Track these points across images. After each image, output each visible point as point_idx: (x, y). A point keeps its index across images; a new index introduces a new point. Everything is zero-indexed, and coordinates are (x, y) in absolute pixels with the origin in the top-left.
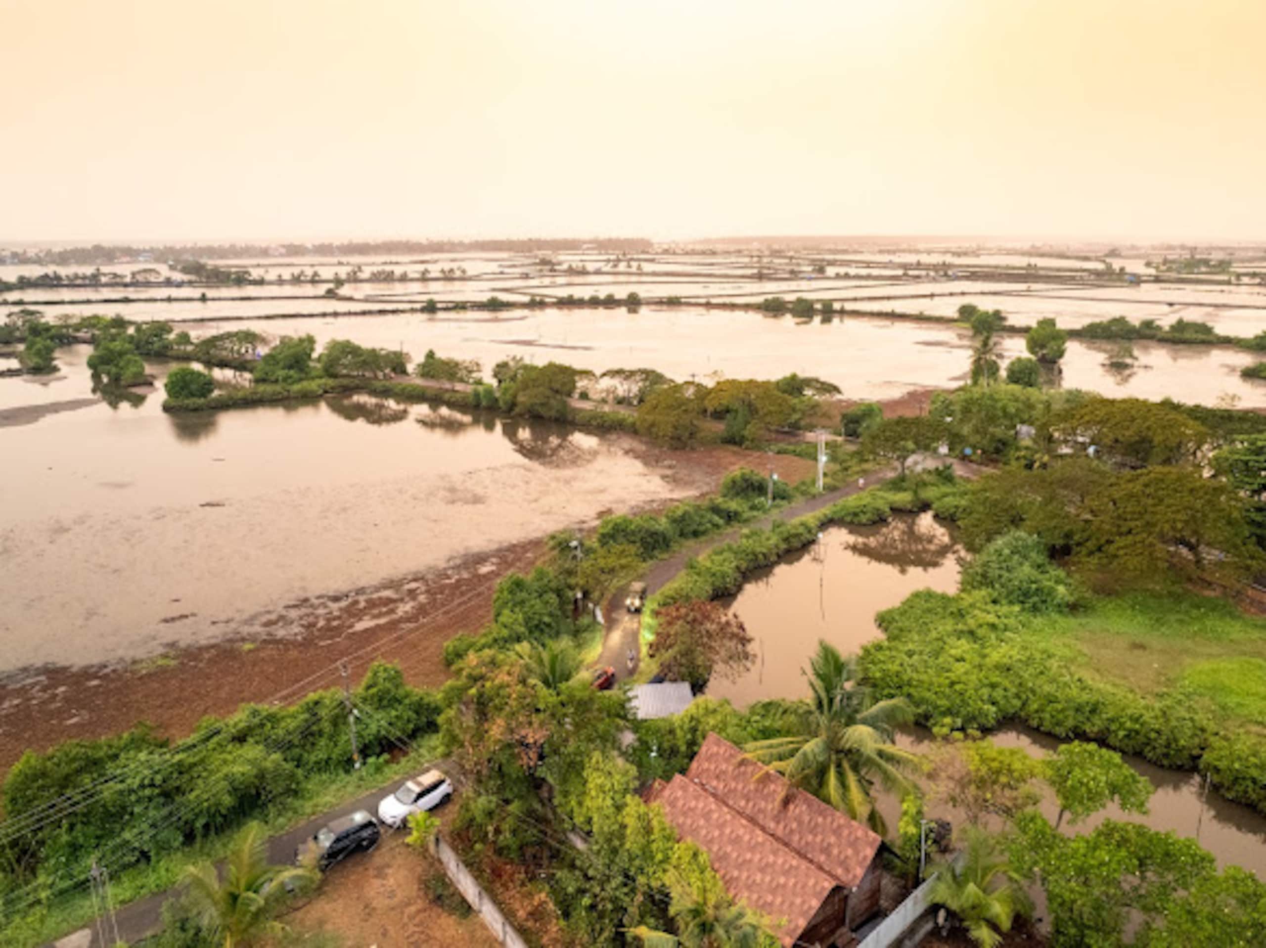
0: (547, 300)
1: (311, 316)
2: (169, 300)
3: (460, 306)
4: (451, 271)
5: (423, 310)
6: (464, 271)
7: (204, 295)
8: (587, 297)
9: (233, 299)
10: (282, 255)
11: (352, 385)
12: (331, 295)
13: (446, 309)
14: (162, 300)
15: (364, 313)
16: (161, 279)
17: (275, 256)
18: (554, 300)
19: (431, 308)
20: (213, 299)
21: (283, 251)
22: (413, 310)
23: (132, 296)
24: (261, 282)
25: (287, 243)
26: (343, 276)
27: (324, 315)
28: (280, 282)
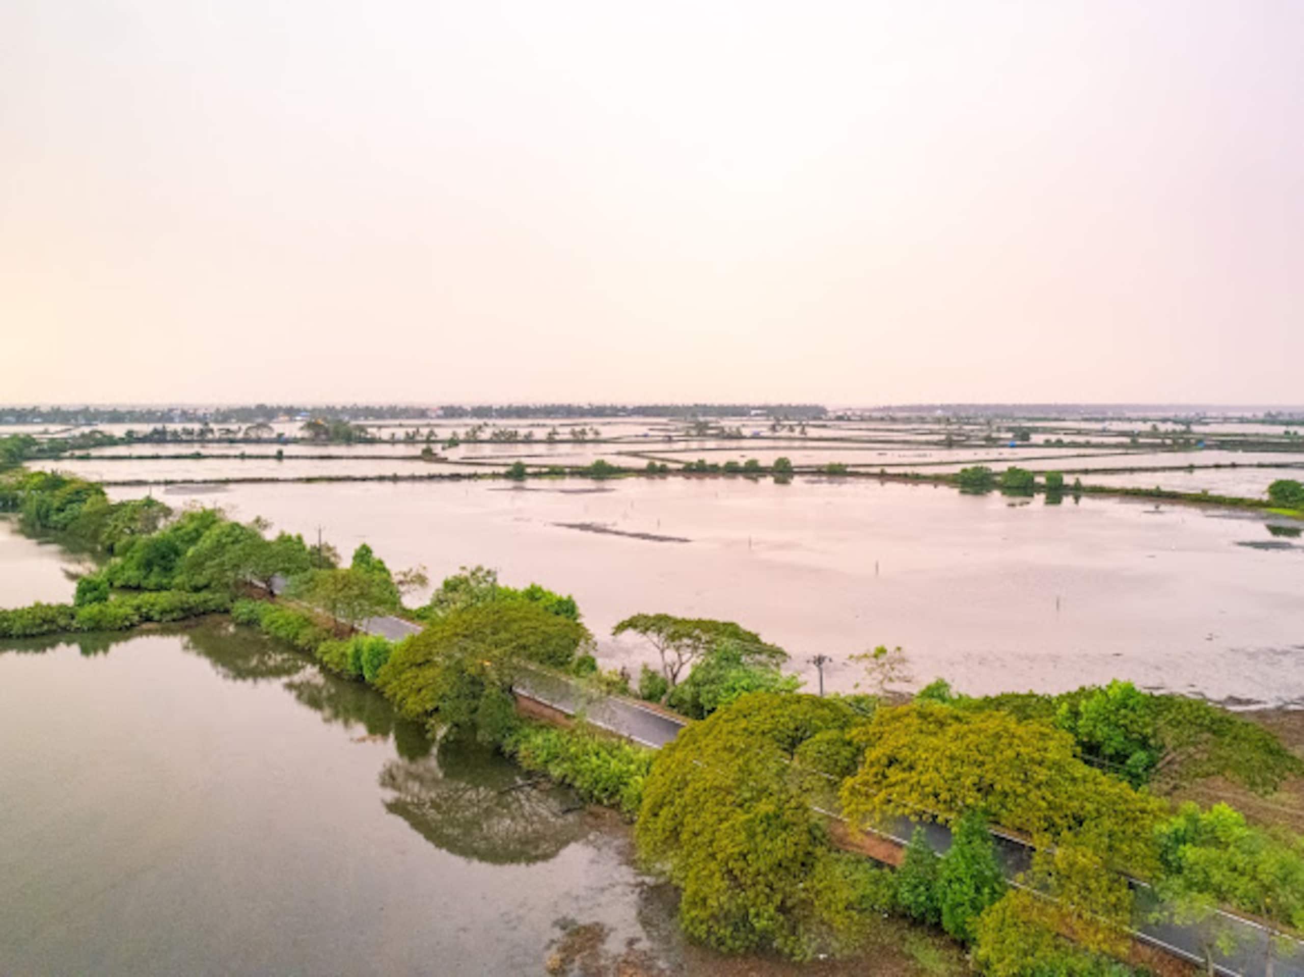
0: (671, 466)
1: (364, 479)
2: (243, 457)
3: (556, 472)
4: (583, 432)
5: (507, 476)
6: (597, 433)
7: (280, 453)
8: (722, 464)
9: (312, 458)
10: (439, 417)
12: (428, 456)
13: (537, 475)
15: (431, 477)
16: (274, 435)
17: (432, 418)
18: (680, 466)
19: (518, 473)
20: (290, 457)
22: (495, 476)
24: (373, 441)
25: (445, 404)
26: (462, 436)
27: (381, 479)
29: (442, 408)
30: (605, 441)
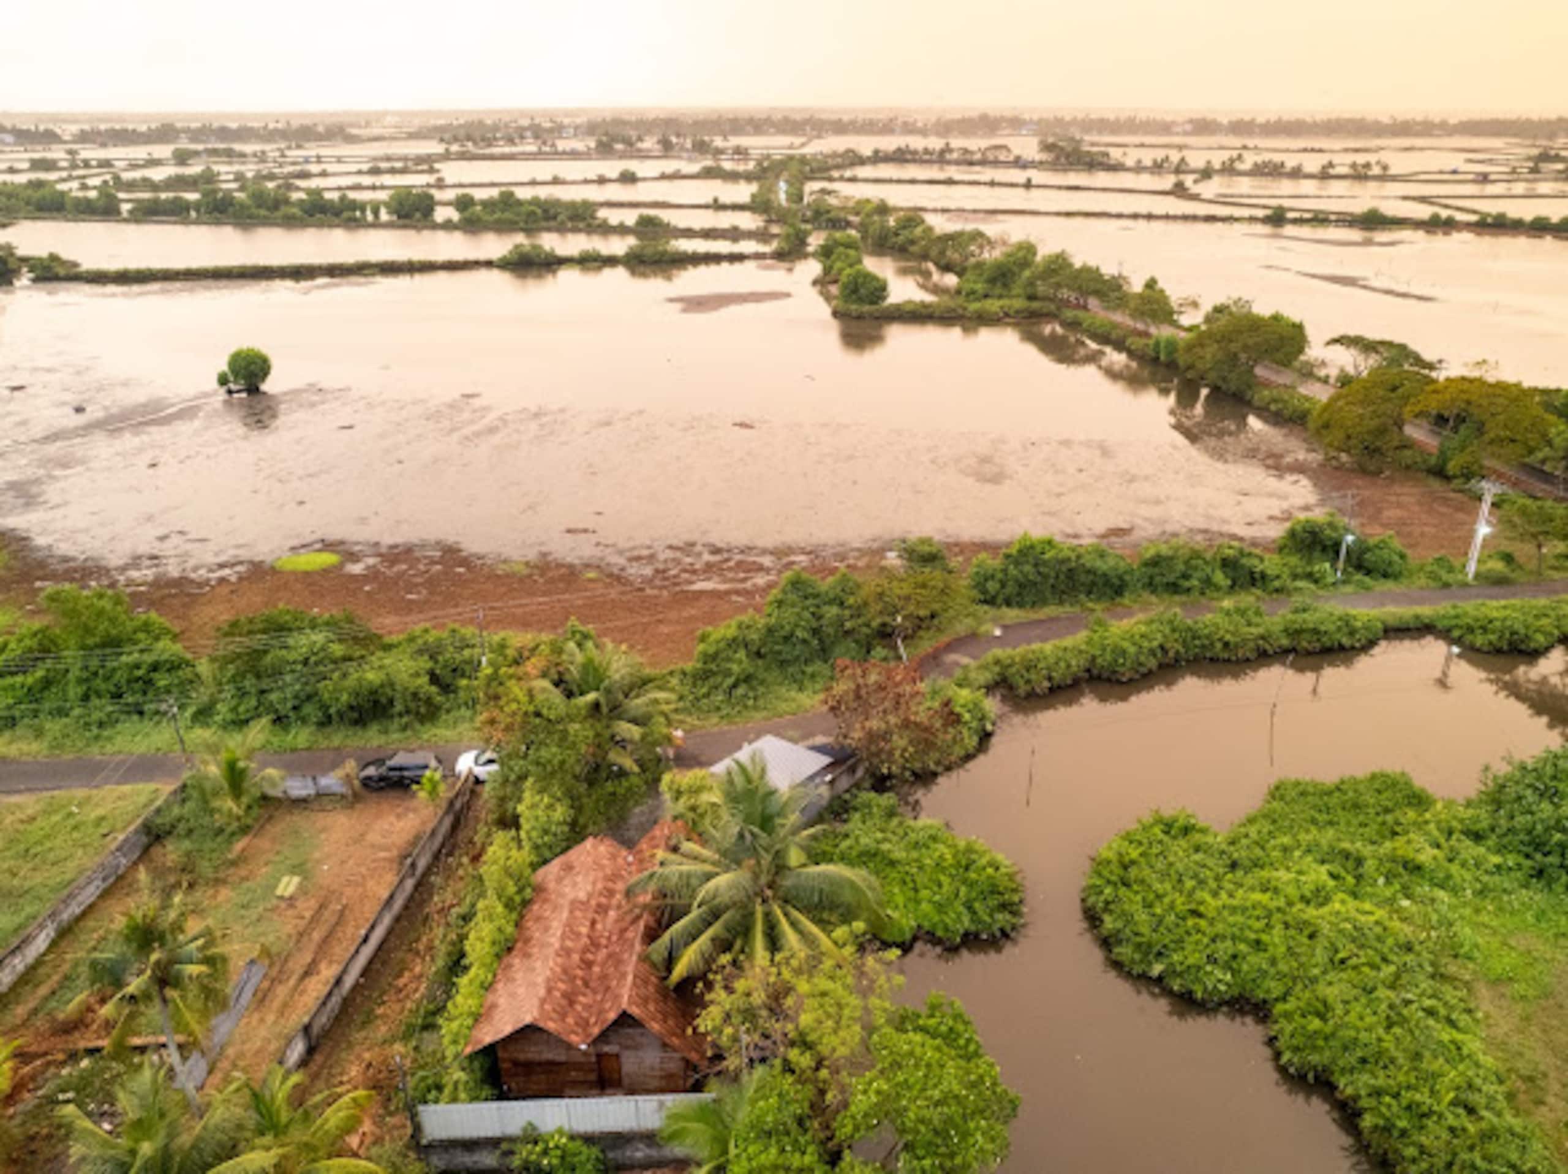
0: (1460, 217)
1: (1119, 216)
2: (992, 184)
3: (1320, 219)
4: (1367, 166)
5: (1266, 220)
6: (1385, 168)
7: (1029, 180)
9: (1060, 188)
10: (1186, 134)
11: (1045, 310)
12: (1179, 191)
13: (1295, 221)
14: (985, 184)
15: (1185, 218)
16: (1011, 158)
17: (1177, 134)
18: (1473, 218)
19: (1277, 219)
20: (1039, 186)
21: (1188, 127)
22: (1252, 219)
23: (957, 177)
24: (1117, 168)
25: (1195, 116)
26: (1217, 165)
27: (1135, 216)
28: (1139, 169)
29: (1191, 121)
30: (1395, 178)
